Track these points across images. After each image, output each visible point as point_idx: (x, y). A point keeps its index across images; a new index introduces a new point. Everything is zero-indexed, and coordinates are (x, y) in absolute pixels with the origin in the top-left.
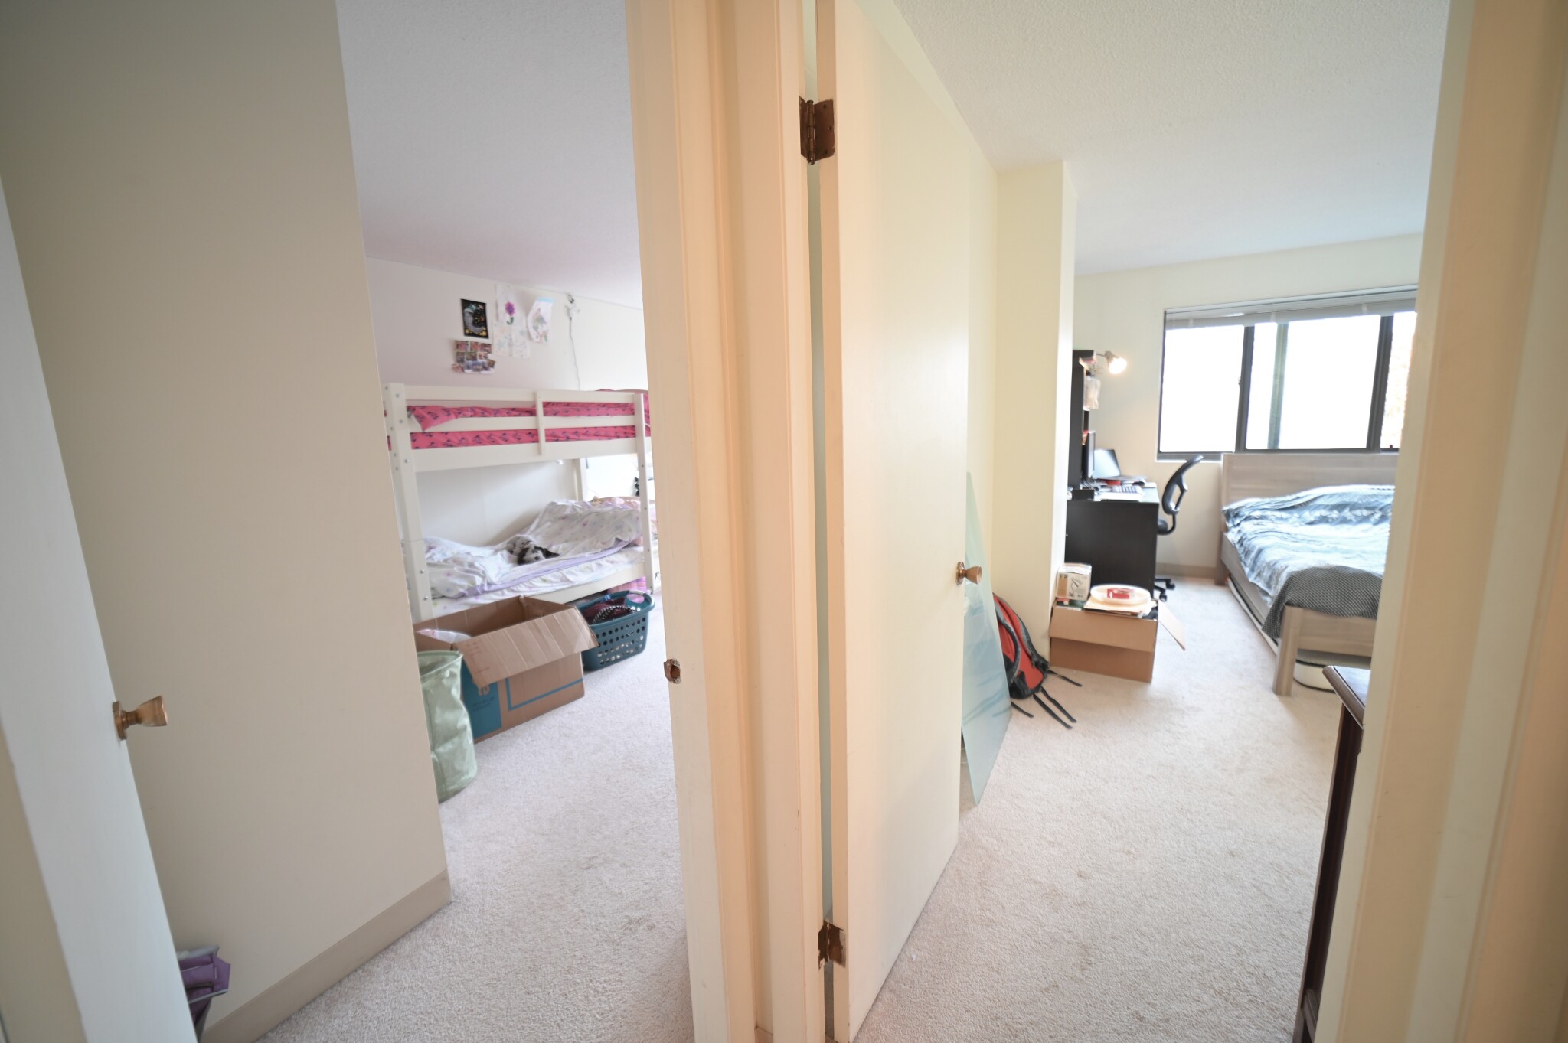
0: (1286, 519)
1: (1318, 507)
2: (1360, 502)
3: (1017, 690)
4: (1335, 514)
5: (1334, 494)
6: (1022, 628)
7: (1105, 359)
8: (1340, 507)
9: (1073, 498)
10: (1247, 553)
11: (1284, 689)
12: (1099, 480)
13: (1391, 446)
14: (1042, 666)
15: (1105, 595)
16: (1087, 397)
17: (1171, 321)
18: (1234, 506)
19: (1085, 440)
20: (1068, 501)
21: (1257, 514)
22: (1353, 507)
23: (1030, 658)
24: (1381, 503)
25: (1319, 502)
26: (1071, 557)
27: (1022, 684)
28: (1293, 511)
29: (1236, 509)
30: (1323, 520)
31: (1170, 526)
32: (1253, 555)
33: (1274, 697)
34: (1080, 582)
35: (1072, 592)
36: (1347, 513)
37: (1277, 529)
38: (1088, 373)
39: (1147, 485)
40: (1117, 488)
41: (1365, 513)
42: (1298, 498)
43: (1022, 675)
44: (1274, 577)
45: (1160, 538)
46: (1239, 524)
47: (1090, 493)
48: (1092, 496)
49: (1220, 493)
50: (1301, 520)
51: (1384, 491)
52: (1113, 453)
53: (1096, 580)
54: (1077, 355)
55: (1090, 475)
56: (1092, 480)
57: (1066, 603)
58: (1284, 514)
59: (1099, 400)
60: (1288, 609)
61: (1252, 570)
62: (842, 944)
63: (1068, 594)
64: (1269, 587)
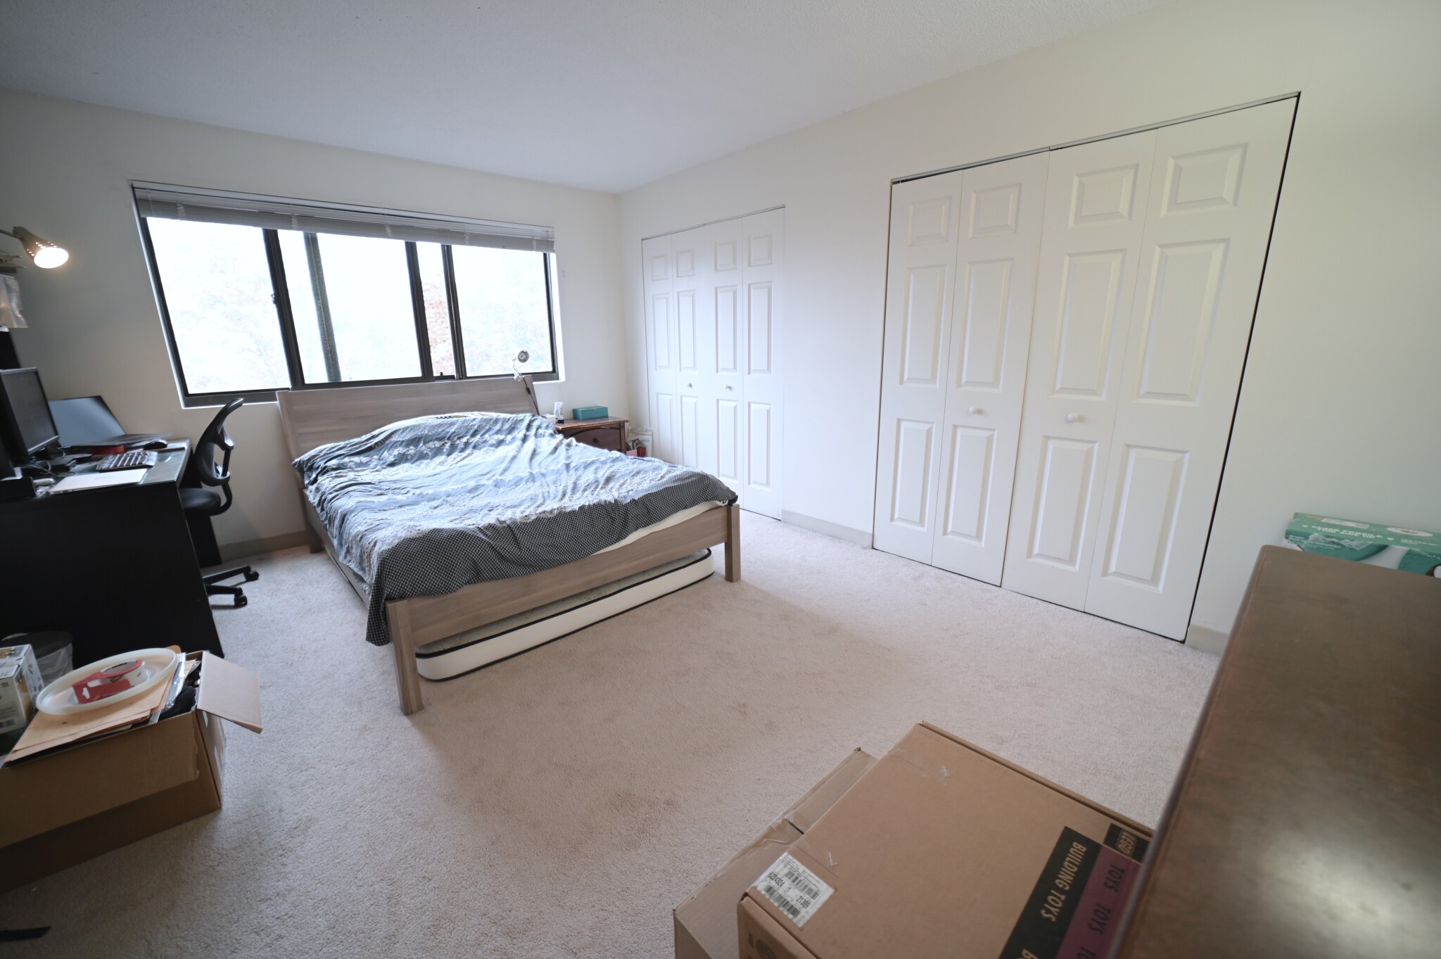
0: (367, 464)
1: (395, 445)
2: (430, 433)
4: (412, 450)
5: (406, 428)
8: (414, 441)
10: (331, 520)
11: (414, 706)
13: (442, 373)
15: (73, 698)
17: (146, 202)
18: (305, 457)
21: (334, 462)
22: (426, 439)
24: (448, 432)
25: (395, 438)
28: (372, 452)
29: (309, 460)
30: (402, 459)
31: (224, 501)
32: (337, 522)
33: (405, 721)
36: (422, 447)
37: (360, 480)
39: (169, 447)
41: (438, 444)
42: (373, 437)
44: (365, 558)
45: (215, 520)
46: (315, 480)
49: (287, 442)
50: (381, 462)
51: (446, 420)
52: (99, 400)
55: (41, 447)
56: (51, 455)
58: (364, 459)
60: (390, 605)
61: (341, 544)
64: (363, 569)
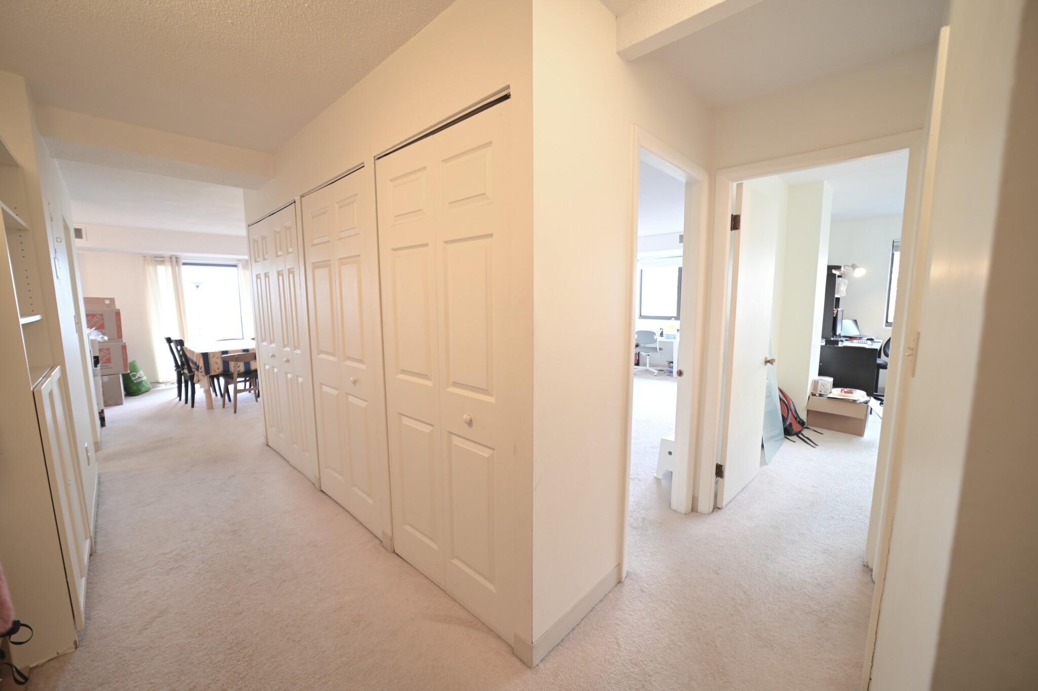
3: (788, 432)
6: (792, 404)
7: (852, 268)
9: (826, 344)
12: (844, 337)
14: (802, 423)
15: (840, 392)
16: (838, 289)
17: (897, 246)
19: (835, 313)
20: (822, 347)
23: (796, 419)
26: (822, 373)
27: (790, 428)
34: (826, 385)
35: (821, 390)
38: (839, 276)
39: (875, 340)
40: (855, 341)
43: (791, 424)
45: (881, 372)
47: (837, 342)
48: (838, 344)
52: (855, 321)
53: (835, 385)
54: (830, 268)
55: (838, 333)
56: (840, 336)
57: (817, 395)
59: (846, 291)
62: (723, 470)
63: (818, 391)
